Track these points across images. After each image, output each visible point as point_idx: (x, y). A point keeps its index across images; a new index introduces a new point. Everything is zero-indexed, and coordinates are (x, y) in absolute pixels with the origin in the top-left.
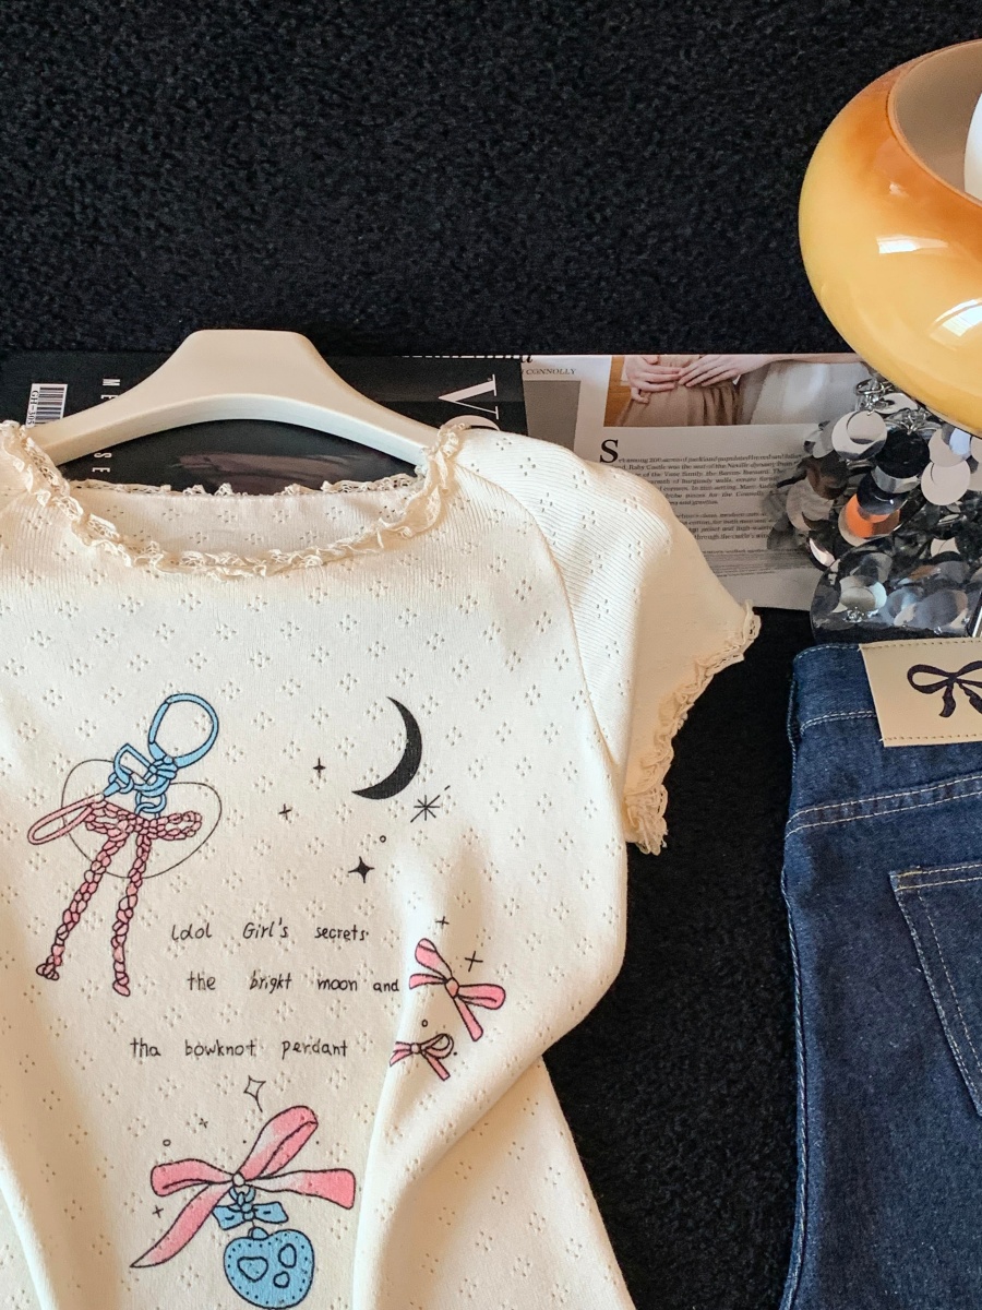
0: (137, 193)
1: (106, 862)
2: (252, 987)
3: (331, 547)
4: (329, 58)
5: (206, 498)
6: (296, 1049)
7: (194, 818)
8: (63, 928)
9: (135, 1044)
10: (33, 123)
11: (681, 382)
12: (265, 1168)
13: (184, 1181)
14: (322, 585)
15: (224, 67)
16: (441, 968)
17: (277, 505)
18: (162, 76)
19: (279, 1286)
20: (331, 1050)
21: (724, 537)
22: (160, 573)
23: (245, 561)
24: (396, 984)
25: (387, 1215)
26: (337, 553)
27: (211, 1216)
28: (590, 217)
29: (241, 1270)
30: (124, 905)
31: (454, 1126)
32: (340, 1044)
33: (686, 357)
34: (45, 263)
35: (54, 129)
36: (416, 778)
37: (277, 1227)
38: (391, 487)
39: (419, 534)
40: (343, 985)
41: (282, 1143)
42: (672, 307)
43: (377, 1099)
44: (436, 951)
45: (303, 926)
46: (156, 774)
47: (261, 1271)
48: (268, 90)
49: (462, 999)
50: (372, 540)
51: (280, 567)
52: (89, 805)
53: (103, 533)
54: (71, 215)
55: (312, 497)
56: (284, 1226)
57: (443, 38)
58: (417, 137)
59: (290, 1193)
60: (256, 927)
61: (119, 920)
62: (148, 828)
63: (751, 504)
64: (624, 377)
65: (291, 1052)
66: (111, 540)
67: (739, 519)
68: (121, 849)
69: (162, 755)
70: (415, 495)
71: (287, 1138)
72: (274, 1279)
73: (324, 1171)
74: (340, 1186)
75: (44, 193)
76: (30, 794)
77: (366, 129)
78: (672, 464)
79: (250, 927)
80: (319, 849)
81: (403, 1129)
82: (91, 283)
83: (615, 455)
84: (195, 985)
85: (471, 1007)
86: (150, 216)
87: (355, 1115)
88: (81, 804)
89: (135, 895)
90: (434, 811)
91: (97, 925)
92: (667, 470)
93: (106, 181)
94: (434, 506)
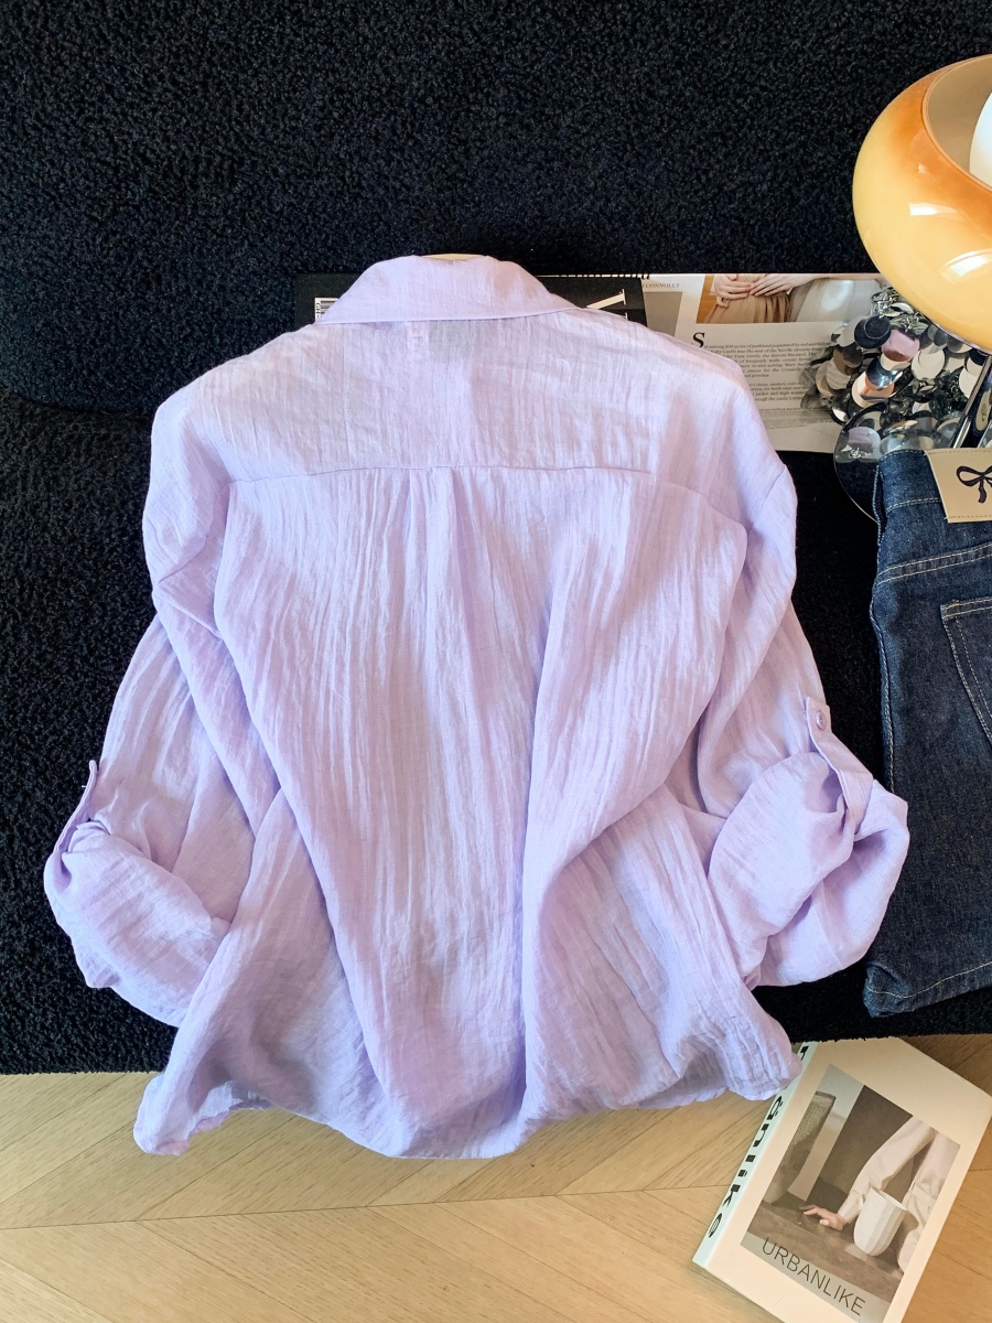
0: (388, 164)
4: (525, 68)
10: (321, 115)
11: (751, 293)
15: (453, 75)
18: (410, 80)
21: (771, 399)
28: (699, 178)
33: (757, 275)
34: (324, 211)
35: (334, 119)
42: (750, 241)
48: (482, 91)
54: (343, 179)
57: (605, 52)
58: (584, 123)
63: (791, 377)
64: (713, 289)
67: (782, 387)
75: (326, 165)
77: (549, 117)
78: (741, 349)
82: (354, 226)
83: (702, 343)
86: (395, 179)
92: (736, 353)
93: (368, 154)
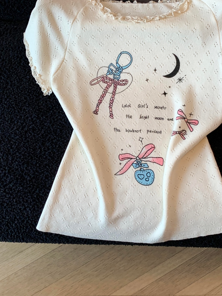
1: (107, 90)
2: (140, 118)
3: (161, 15)
5: (131, 4)
6: (150, 132)
7: (126, 81)
8: (98, 104)
9: (115, 129)
12: (144, 156)
13: (126, 158)
14: (159, 25)
16: (184, 115)
17: (148, 6)
19: (147, 181)
20: (158, 132)
22: (121, 21)
23: (141, 19)
24: (173, 119)
25: (171, 167)
26: (163, 17)
27: (132, 165)
29: (138, 177)
30: (111, 99)
31: (187, 149)
32: (160, 131)
36: (178, 73)
37: (146, 169)
38: (175, 2)
39: (182, 13)
40: (161, 119)
41: (147, 151)
43: (168, 143)
44: (183, 112)
45: (151, 105)
46: (118, 71)
47: (143, 177)
49: (189, 123)
50: (171, 14)
51: (149, 20)
52: (103, 77)
53: (107, 12)
55: (156, 4)
56: (148, 168)
59: (149, 162)
60: (141, 105)
61: (110, 102)
62: (116, 83)
65: (149, 132)
66: (110, 13)
68: (110, 87)
69: (119, 66)
70: (181, 3)
71: (148, 150)
72: (146, 179)
73: (156, 158)
74: (160, 161)
76: (90, 74)
79: (140, 105)
80: (155, 89)
81: (175, 149)
84: (128, 117)
85: (190, 125)
87: (163, 146)
88: (101, 77)
89: (114, 97)
90: (182, 81)
91: (106, 103)
94: (186, 6)
